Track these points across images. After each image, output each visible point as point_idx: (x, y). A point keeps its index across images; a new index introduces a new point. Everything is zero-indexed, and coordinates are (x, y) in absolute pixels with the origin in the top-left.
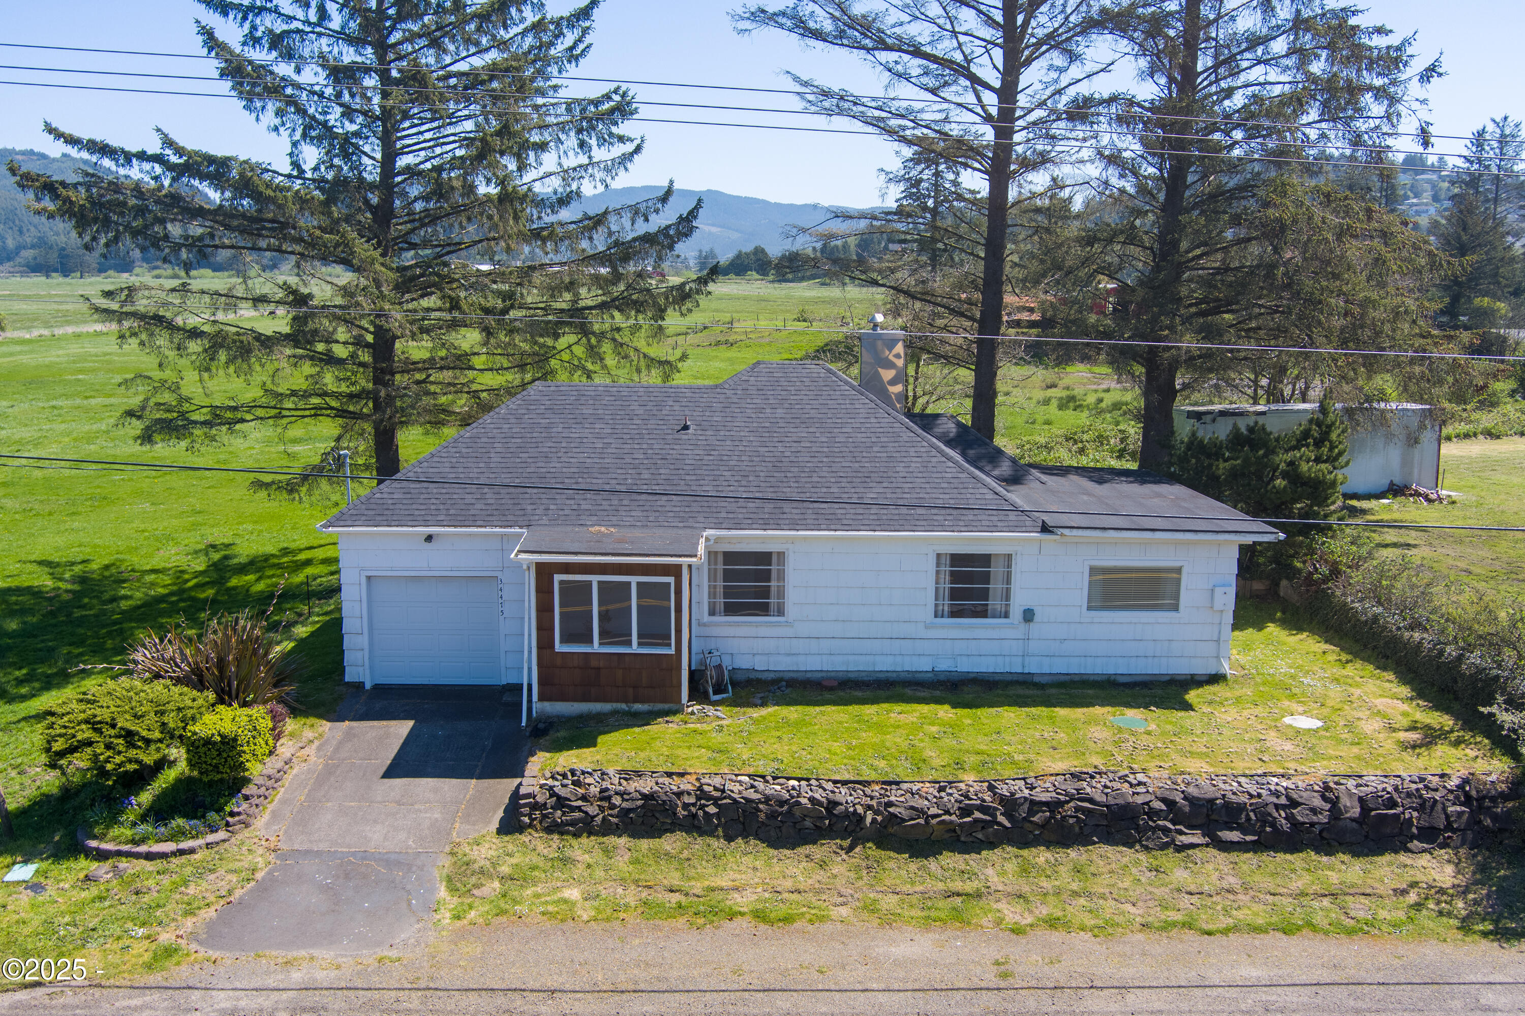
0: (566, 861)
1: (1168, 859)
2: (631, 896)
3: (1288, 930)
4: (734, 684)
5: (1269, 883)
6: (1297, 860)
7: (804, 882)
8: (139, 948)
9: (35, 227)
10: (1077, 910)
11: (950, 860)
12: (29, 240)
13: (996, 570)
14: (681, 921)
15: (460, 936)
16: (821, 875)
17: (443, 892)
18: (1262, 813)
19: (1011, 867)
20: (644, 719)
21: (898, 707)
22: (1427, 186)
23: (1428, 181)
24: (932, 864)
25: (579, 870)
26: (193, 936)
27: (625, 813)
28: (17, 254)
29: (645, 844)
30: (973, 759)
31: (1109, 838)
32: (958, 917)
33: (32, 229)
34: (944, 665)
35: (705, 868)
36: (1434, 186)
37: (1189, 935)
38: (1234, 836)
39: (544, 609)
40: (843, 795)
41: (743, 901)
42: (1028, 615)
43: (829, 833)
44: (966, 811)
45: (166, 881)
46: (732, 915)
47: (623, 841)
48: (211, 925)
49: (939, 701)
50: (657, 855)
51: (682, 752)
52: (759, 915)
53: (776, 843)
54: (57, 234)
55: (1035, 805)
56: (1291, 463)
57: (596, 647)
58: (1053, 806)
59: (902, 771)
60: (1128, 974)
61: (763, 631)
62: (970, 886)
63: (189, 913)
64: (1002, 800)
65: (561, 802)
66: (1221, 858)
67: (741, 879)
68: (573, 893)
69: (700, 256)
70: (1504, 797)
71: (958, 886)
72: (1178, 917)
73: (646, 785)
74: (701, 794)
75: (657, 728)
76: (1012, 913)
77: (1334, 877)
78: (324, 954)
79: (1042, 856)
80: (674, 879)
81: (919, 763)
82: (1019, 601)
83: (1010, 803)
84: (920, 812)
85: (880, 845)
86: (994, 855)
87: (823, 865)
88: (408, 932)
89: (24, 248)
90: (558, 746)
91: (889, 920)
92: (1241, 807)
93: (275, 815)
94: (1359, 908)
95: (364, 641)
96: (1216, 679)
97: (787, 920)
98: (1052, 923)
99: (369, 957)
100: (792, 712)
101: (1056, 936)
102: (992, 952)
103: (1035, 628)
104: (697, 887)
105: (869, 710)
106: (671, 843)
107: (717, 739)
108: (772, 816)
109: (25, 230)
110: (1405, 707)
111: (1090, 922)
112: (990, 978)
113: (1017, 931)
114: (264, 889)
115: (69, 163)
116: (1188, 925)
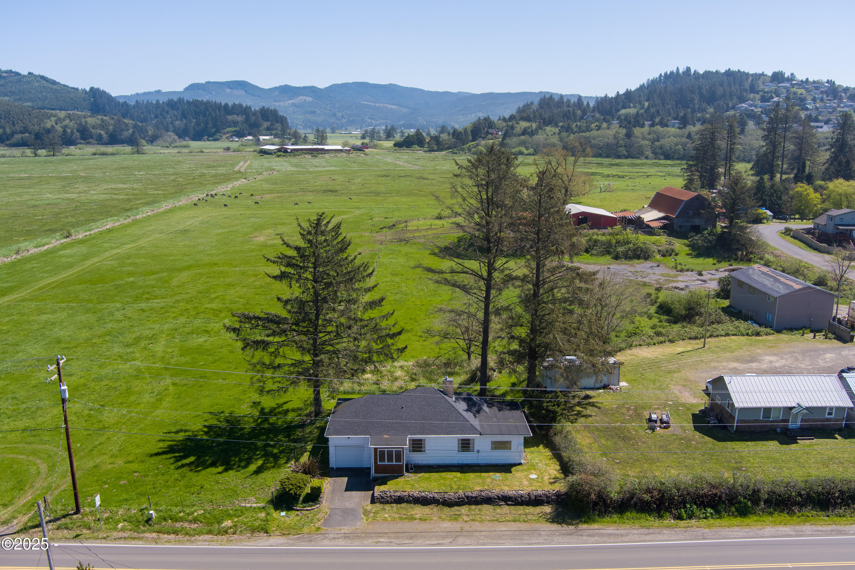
0: (384, 509)
1: (497, 508)
2: (397, 516)
3: (514, 521)
4: (415, 467)
5: (514, 512)
6: (521, 507)
7: (428, 513)
8: (313, 527)
9: (21, 121)
10: (478, 518)
11: (456, 508)
12: (18, 128)
13: (471, 442)
14: (406, 521)
15: (368, 524)
16: (432, 511)
17: (363, 516)
18: (516, 499)
19: (467, 509)
20: (397, 477)
21: (449, 473)
22: (784, 91)
23: (785, 87)
24: (452, 509)
25: (387, 511)
26: (321, 525)
27: (395, 500)
28: (12, 136)
29: (399, 505)
30: (462, 487)
31: (486, 503)
32: (456, 519)
33: (20, 122)
34: (460, 462)
35: (410, 510)
36: (788, 91)
37: (497, 522)
38: (510, 503)
39: (376, 456)
40: (436, 495)
41: (417, 516)
42: (478, 451)
43: (433, 503)
44: (459, 499)
45: (312, 515)
46: (415, 519)
47: (394, 505)
48: (323, 523)
49: (458, 471)
50: (401, 508)
51: (405, 486)
52: (420, 519)
53: (423, 505)
54: (34, 125)
55: (472, 497)
56: (547, 406)
57: (386, 463)
58: (476, 497)
59: (448, 489)
60: (483, 529)
61: (421, 455)
62: (459, 513)
63: (319, 521)
64: (466, 496)
65: (382, 498)
66: (507, 507)
67: (417, 512)
68: (387, 516)
69: (386, 129)
70: (563, 495)
71: (457, 513)
72: (495, 519)
73: (398, 494)
74: (409, 496)
75: (398, 480)
76: (466, 518)
77: (527, 511)
78: (346, 528)
79: (473, 507)
80: (405, 512)
81: (452, 488)
82: (476, 448)
83: (467, 497)
84: (450, 499)
85: (443, 505)
86: (464, 507)
87: (432, 509)
88: (359, 523)
89: (16, 133)
90: (380, 484)
91: (443, 520)
92: (512, 497)
93: (326, 501)
94: (529, 517)
95: (334, 459)
96: (520, 464)
97: (425, 520)
98: (472, 520)
99: (354, 528)
100: (427, 475)
101: (472, 523)
102: (460, 525)
103: (480, 454)
104: (409, 514)
105: (443, 474)
106: (403, 505)
107: (412, 482)
108: (423, 500)
109: (16, 123)
110: (555, 472)
111: (479, 520)
112: (459, 530)
113: (466, 522)
114: (330, 516)
115: (33, 78)
116: (497, 520)
